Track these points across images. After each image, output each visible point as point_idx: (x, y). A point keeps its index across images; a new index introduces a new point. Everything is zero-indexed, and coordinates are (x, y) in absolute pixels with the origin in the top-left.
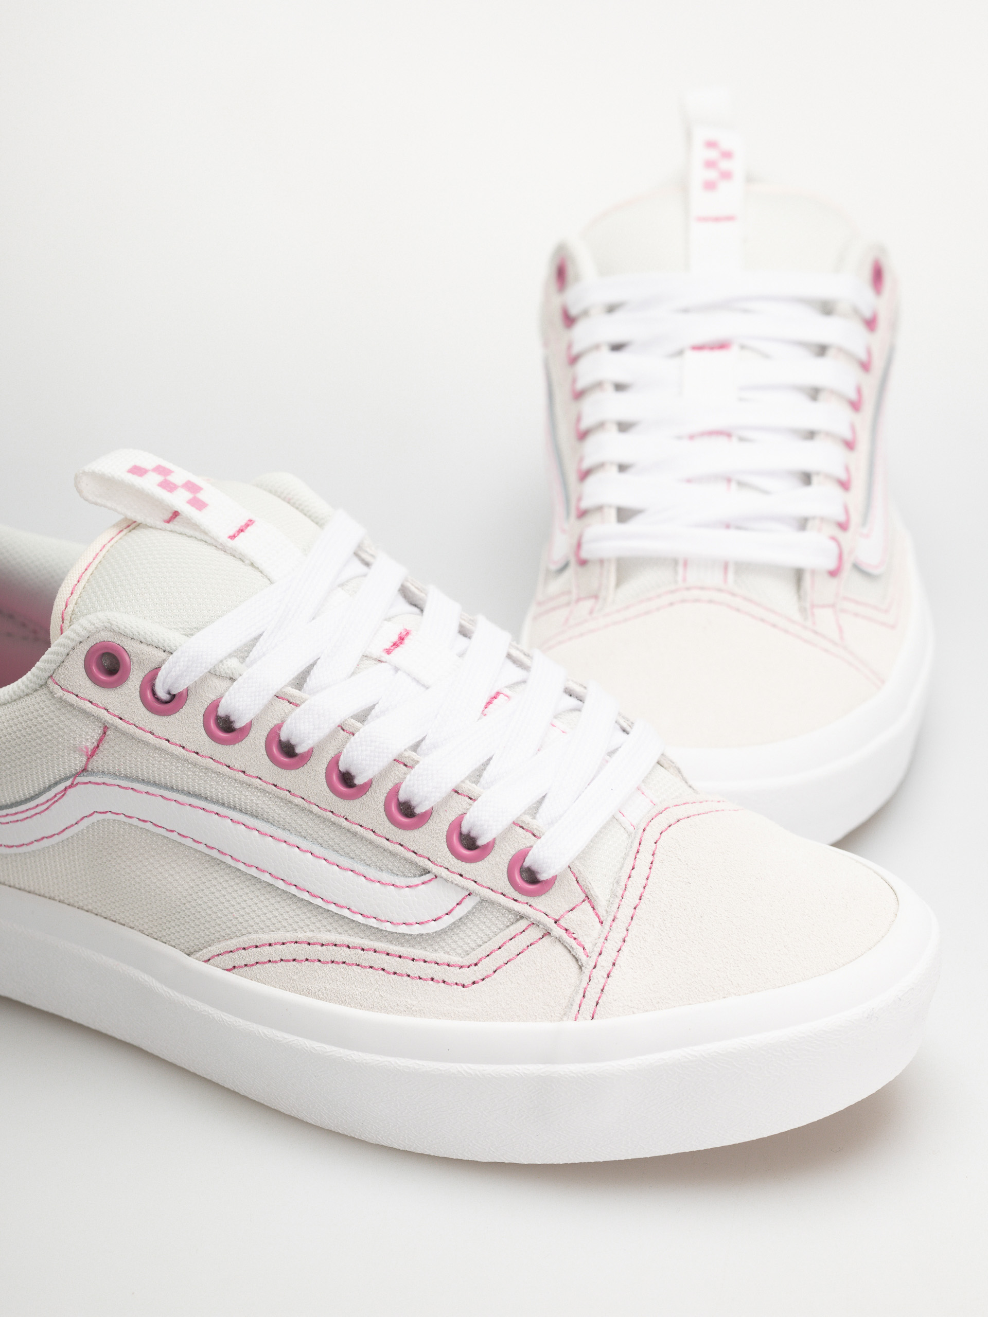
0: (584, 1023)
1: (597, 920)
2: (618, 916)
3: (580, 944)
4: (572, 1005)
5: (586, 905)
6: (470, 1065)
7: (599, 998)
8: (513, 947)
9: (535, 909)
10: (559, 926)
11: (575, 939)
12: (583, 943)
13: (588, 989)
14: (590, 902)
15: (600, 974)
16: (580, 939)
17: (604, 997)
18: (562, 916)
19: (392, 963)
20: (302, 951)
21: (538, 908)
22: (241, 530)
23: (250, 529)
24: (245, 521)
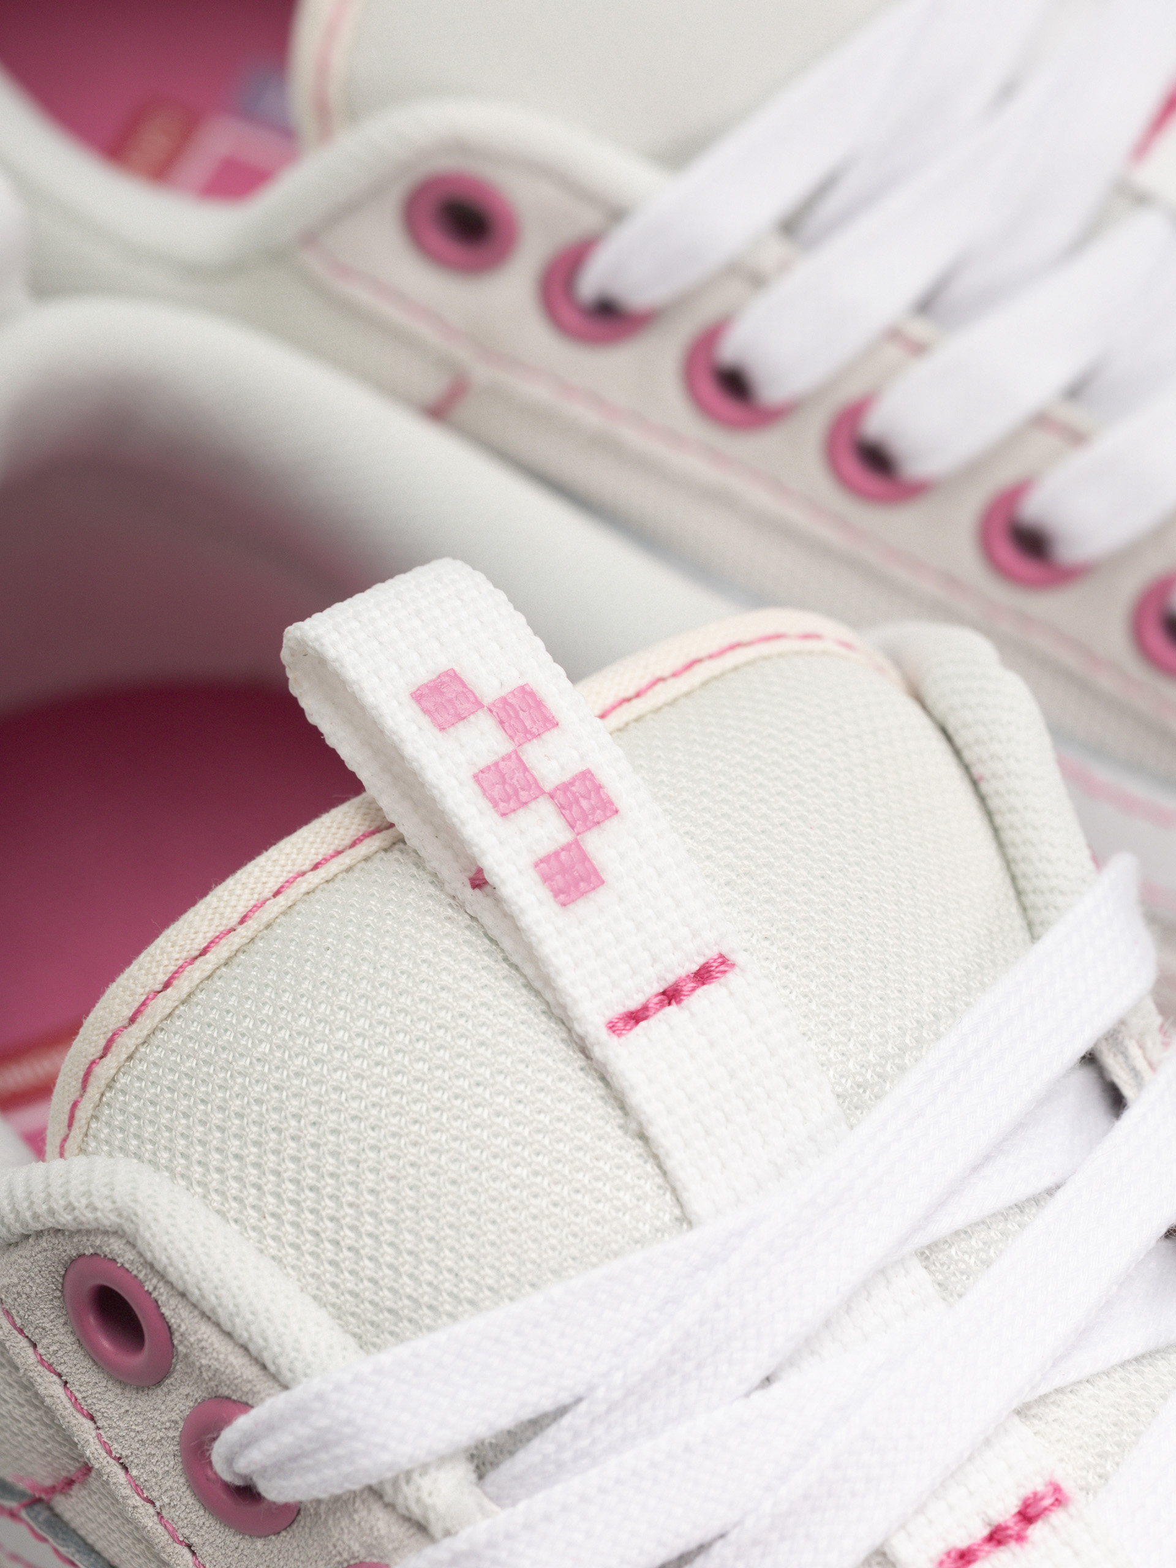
22: (671, 995)
23: (701, 999)
24: (701, 961)
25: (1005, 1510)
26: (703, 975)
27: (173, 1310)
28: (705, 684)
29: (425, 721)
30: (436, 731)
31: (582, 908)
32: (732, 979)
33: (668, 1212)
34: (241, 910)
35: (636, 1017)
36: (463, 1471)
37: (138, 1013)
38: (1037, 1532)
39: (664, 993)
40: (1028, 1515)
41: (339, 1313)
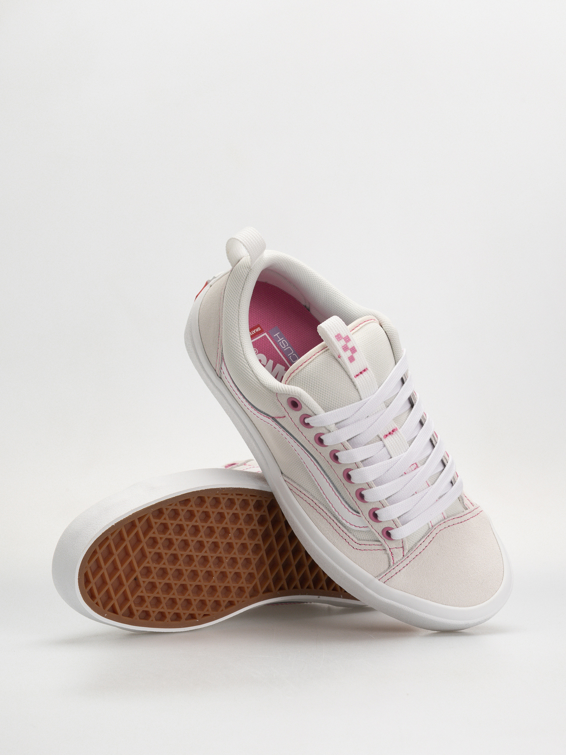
0: (381, 583)
1: (403, 554)
2: (409, 557)
3: (393, 559)
4: (381, 575)
5: (401, 549)
6: (343, 570)
7: (390, 578)
8: (373, 547)
9: (386, 543)
10: (390, 550)
11: (393, 557)
12: (394, 559)
13: (388, 574)
14: (403, 549)
15: (394, 572)
16: (394, 558)
17: (391, 579)
18: (392, 548)
19: (337, 528)
20: (313, 504)
21: (387, 543)
22: (361, 373)
23: (364, 373)
24: (364, 369)
25: (390, 430)
26: (365, 370)
27: (301, 403)
28: (361, 328)
29: (336, 340)
30: (338, 341)
31: (353, 363)
32: (368, 371)
33: (358, 398)
34: (310, 357)
35: (357, 375)
36: (335, 424)
37: (298, 368)
38: (394, 433)
39: (360, 373)
40: (393, 431)
41: (321, 406)
